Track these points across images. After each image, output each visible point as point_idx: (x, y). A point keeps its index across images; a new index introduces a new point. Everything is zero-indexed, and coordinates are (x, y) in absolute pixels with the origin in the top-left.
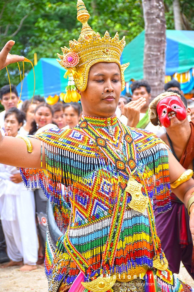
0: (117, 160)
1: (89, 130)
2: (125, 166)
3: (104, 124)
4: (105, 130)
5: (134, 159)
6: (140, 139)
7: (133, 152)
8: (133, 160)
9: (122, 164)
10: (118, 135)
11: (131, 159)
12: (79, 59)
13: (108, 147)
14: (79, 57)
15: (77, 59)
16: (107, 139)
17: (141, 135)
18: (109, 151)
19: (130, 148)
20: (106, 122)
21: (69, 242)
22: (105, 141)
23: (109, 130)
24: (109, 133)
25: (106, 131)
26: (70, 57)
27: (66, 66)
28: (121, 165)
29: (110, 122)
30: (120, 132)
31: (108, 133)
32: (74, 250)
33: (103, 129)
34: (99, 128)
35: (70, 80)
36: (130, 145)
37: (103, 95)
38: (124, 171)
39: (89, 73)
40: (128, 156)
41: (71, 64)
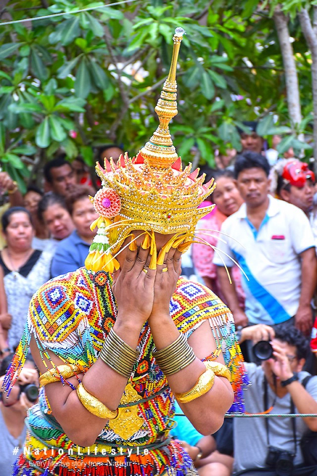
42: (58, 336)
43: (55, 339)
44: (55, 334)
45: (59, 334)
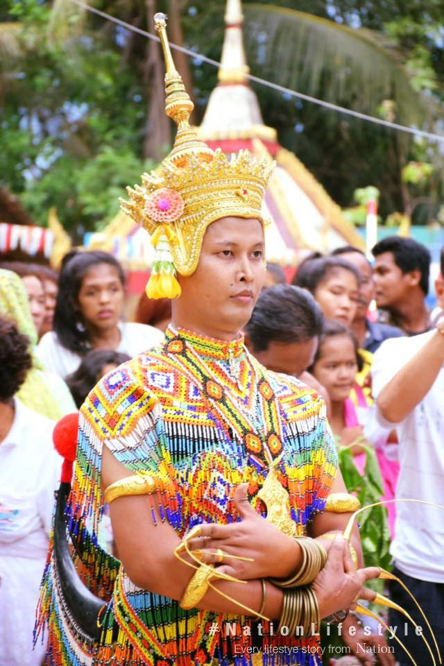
0: (246, 432)
1: (189, 360)
2: (262, 446)
3: (222, 354)
4: (221, 366)
5: (278, 434)
6: (285, 397)
7: (274, 419)
8: (276, 434)
9: (256, 442)
10: (248, 379)
11: (272, 432)
12: (183, 205)
13: (227, 402)
14: (182, 202)
15: (178, 206)
16: (226, 385)
17: (285, 388)
18: (230, 410)
19: (270, 410)
20: (225, 351)
21: (122, 600)
22: (223, 389)
23: (230, 367)
24: (230, 372)
25: (224, 369)
26: (164, 200)
27: (154, 219)
28: (254, 444)
29: (233, 350)
30: (250, 373)
31: (226, 372)
32: (131, 616)
33: (218, 363)
34: (211, 360)
35: (160, 250)
36: (269, 405)
37: (232, 287)
38: (260, 455)
39: (204, 237)
40: (268, 427)
41: (165, 214)
42: (121, 428)
43: (118, 433)
44: (118, 426)
45: (123, 425)
